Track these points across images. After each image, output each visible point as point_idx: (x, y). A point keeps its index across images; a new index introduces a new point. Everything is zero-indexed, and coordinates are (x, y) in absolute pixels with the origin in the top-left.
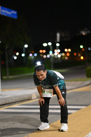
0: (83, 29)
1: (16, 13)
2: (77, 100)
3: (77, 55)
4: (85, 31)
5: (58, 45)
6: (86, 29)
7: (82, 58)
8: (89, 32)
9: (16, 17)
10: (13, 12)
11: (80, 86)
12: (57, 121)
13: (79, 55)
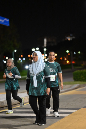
0: (68, 35)
1: (8, 20)
2: (68, 104)
3: (63, 59)
4: (71, 36)
5: (45, 50)
6: (71, 35)
7: (68, 62)
8: (74, 37)
9: (8, 25)
10: (5, 20)
11: (69, 89)
12: (51, 125)
13: (65, 59)
